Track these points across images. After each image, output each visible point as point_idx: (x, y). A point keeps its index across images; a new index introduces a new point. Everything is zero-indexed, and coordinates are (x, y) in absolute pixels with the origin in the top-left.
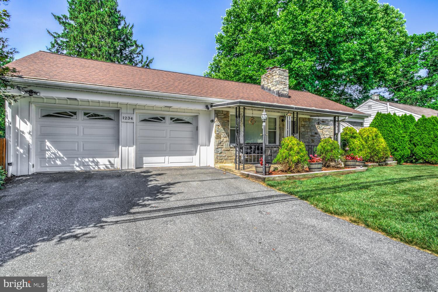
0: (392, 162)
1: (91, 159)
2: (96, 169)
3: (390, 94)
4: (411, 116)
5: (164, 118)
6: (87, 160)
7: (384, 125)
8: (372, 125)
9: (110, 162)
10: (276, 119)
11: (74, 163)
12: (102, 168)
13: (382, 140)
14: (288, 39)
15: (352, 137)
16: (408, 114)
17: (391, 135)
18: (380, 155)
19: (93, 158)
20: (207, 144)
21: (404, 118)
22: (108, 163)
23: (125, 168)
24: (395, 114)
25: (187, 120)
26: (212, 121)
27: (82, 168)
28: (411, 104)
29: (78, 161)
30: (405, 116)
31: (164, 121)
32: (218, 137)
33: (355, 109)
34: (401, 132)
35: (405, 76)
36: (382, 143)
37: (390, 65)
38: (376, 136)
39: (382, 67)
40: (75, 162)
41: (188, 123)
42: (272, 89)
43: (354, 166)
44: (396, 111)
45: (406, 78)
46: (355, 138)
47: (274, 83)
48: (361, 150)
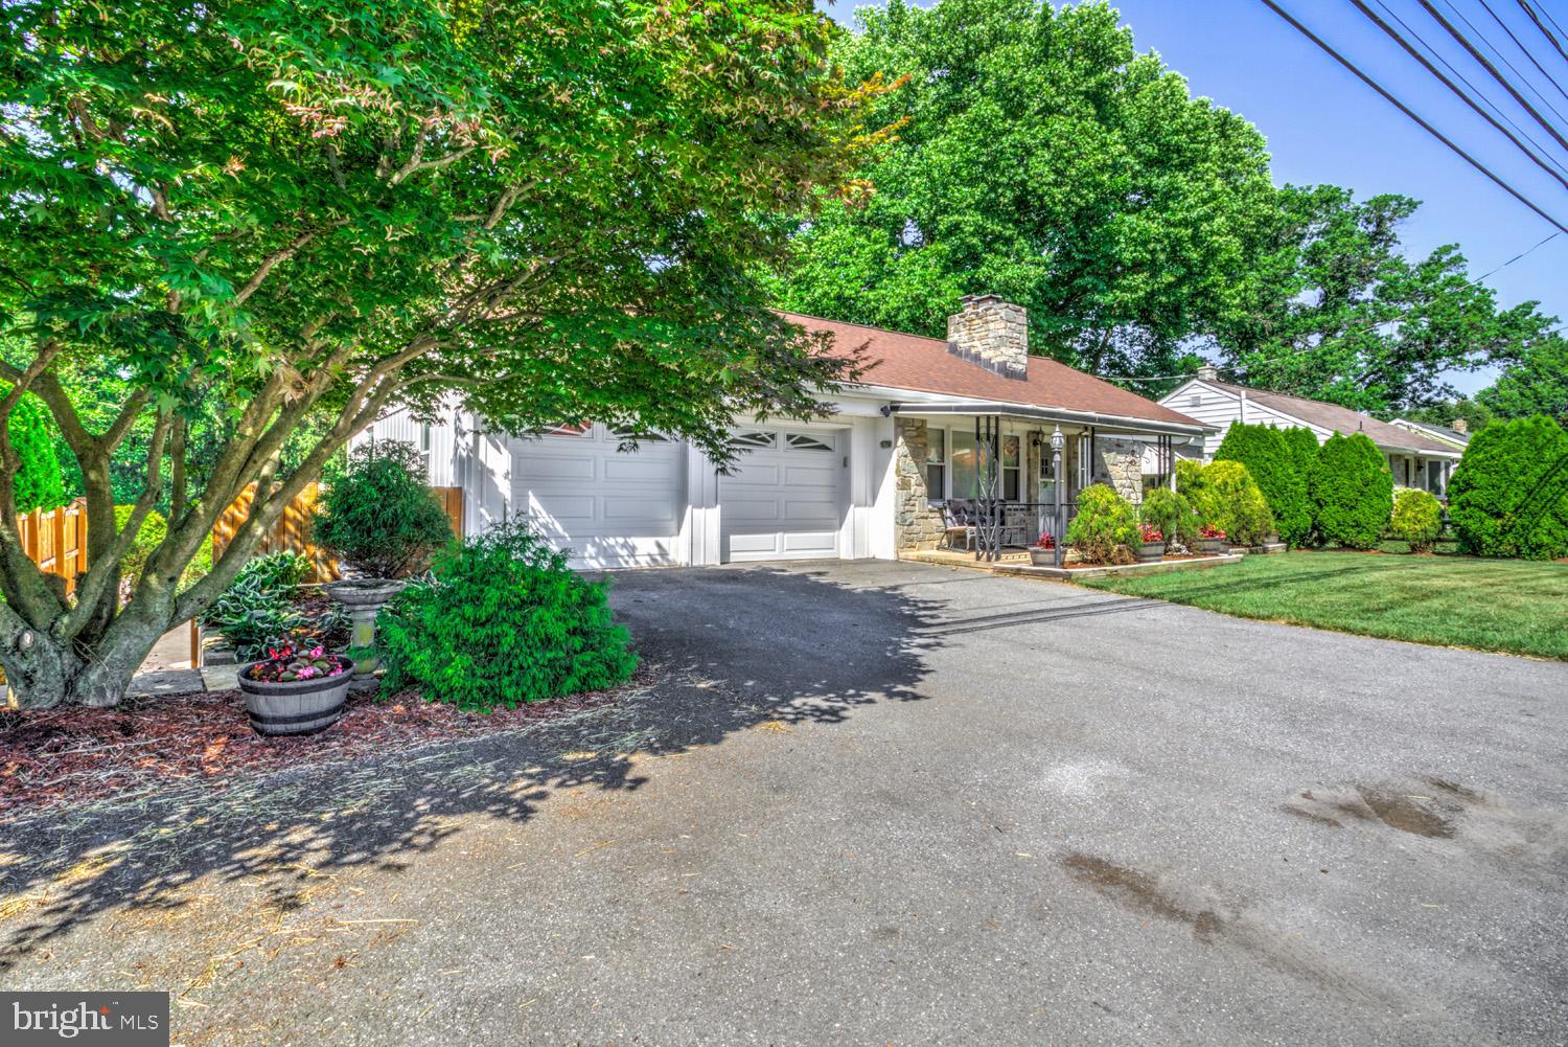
0: (1273, 545)
1: (621, 540)
2: (632, 564)
3: (1222, 355)
4: (1307, 431)
5: (773, 436)
6: (612, 541)
7: (1252, 453)
8: (1223, 454)
9: (659, 546)
10: (1017, 439)
11: (585, 549)
12: (644, 565)
13: (1257, 492)
14: (973, 196)
15: (1194, 484)
16: (1302, 425)
17: (1268, 478)
18: (1253, 529)
19: (624, 536)
20: (869, 501)
21: (1294, 436)
22: (655, 551)
23: (699, 562)
24: (1273, 427)
25: (821, 442)
26: (887, 444)
27: (603, 562)
28: (1284, 389)
29: (594, 544)
30: (1295, 431)
31: (773, 443)
32: (904, 485)
33: (1160, 403)
34: (1291, 471)
35: (1265, 305)
36: (1257, 500)
37: (1233, 279)
38: (1243, 482)
39: (1215, 285)
40: (589, 546)
41: (823, 447)
42: (984, 355)
43: (1216, 552)
44: (1277, 421)
45: (1270, 311)
46: (1201, 486)
47: (990, 341)
48: (1216, 516)
